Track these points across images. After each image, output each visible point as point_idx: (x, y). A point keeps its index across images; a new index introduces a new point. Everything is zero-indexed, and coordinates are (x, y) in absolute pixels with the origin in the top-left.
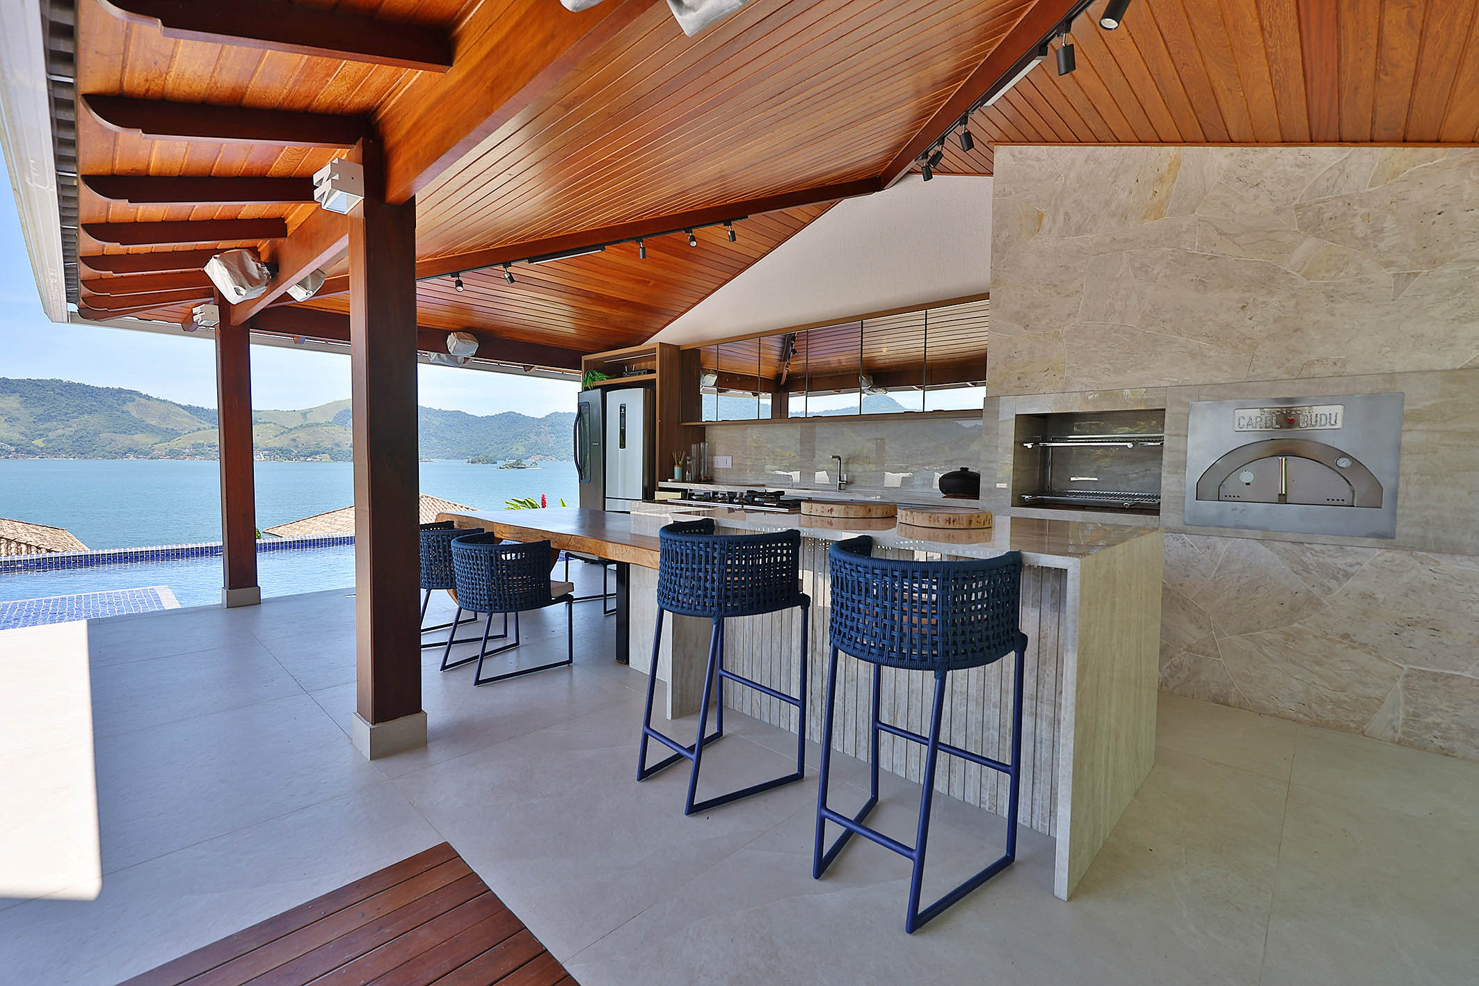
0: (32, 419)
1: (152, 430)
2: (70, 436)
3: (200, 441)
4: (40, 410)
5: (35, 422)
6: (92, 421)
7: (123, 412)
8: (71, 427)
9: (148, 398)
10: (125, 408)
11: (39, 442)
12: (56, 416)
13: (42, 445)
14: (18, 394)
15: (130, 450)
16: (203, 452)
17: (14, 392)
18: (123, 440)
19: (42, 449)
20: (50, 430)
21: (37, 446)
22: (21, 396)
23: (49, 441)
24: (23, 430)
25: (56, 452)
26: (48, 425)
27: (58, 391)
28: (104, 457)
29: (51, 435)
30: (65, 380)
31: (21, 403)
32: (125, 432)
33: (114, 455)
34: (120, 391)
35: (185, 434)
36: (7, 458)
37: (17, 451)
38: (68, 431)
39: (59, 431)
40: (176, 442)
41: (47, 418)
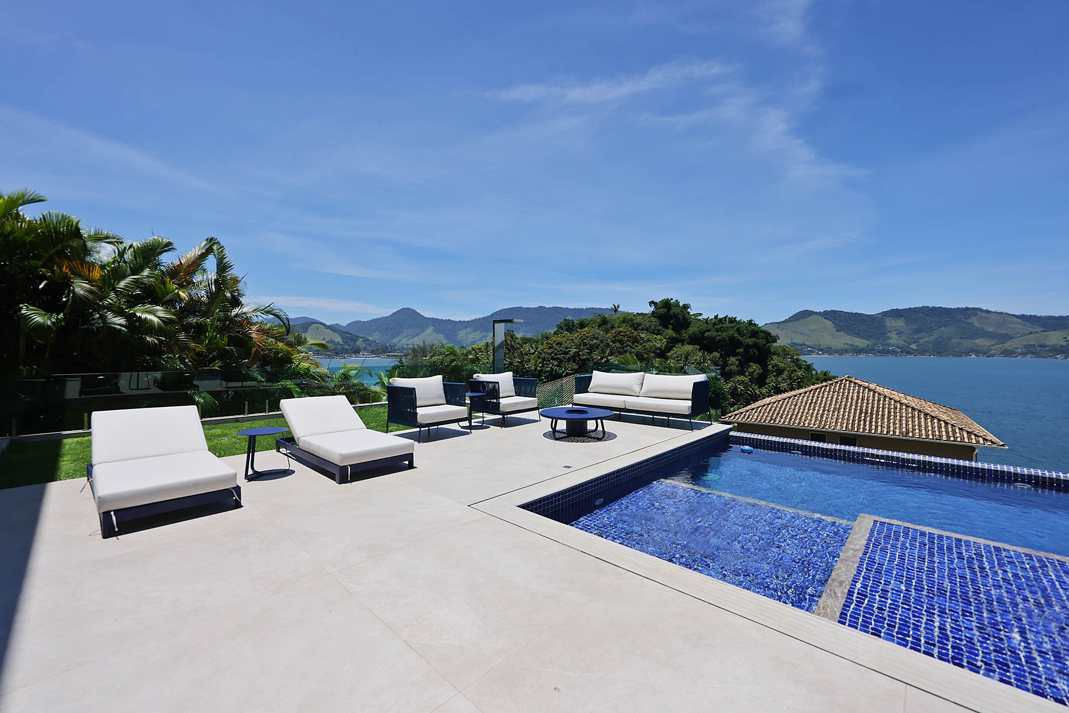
0: (910, 332)
1: (989, 335)
2: (932, 342)
3: (1032, 343)
4: (915, 327)
5: (912, 334)
6: (945, 331)
7: (968, 323)
8: (933, 336)
9: (988, 312)
10: (970, 321)
11: (913, 346)
12: (924, 329)
13: (915, 348)
14: (903, 318)
15: (973, 351)
16: (1034, 351)
17: (901, 317)
18: (967, 344)
19: (915, 350)
20: (920, 339)
21: (912, 349)
22: (905, 319)
23: (920, 345)
24: (905, 339)
25: (922, 352)
26: (919, 335)
27: (926, 313)
28: (953, 355)
29: (921, 341)
30: (931, 306)
31: (905, 323)
32: (969, 338)
33: (960, 354)
34: (967, 309)
35: (1018, 337)
36: (896, 356)
37: (901, 352)
38: (931, 339)
39: (926, 339)
40: (1010, 344)
41: (917, 331)
